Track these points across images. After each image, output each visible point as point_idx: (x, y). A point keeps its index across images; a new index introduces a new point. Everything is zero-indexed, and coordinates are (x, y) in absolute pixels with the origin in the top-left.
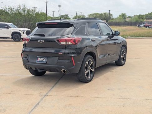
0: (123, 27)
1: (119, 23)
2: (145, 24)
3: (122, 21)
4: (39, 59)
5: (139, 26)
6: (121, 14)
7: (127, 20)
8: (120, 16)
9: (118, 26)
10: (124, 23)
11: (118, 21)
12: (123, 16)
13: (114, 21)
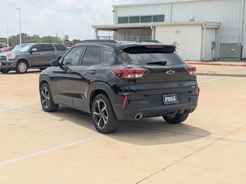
4: (166, 98)
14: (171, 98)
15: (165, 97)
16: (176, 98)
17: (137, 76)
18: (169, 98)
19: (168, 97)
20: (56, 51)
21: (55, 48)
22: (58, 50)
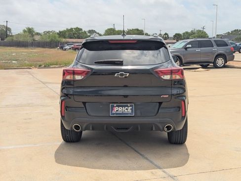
0: (32, 49)
1: (23, 42)
2: (73, 46)
3: (29, 39)
4: (116, 109)
5: (62, 48)
6: (26, 29)
7: (37, 38)
8: (24, 31)
9: (23, 48)
10: (32, 43)
11: (21, 39)
12: (30, 31)
13: (15, 39)
14: (124, 109)
15: (113, 107)
16: (132, 109)
17: (78, 77)
18: (120, 109)
19: (118, 106)
20: (215, 47)
21: (214, 43)
22: (218, 46)
